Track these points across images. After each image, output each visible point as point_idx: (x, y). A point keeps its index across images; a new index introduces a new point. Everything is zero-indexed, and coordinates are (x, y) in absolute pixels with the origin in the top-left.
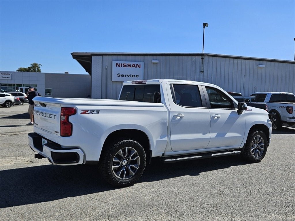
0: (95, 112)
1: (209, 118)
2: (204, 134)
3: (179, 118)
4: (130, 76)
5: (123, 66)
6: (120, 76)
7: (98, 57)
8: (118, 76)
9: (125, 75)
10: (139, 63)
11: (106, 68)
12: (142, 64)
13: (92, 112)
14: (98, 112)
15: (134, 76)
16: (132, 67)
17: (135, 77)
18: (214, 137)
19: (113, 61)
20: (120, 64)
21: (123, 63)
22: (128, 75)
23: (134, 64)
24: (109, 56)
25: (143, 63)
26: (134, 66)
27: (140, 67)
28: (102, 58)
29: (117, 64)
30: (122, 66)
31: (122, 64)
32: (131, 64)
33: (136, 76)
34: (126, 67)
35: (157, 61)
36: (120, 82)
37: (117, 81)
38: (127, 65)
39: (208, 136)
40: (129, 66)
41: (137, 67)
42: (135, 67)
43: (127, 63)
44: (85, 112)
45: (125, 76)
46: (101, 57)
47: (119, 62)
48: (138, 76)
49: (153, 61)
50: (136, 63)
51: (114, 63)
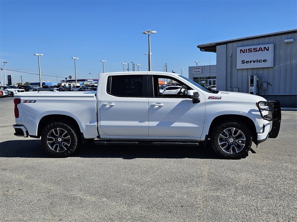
0: (33, 102)
1: (147, 107)
2: (140, 122)
3: (108, 106)
4: (256, 61)
5: (248, 51)
6: (244, 63)
7: (222, 46)
8: (242, 63)
9: (251, 61)
10: (267, 46)
11: (231, 56)
12: (271, 46)
13: (30, 102)
14: (35, 101)
15: (260, 61)
16: (258, 51)
17: (262, 62)
18: (155, 126)
19: (237, 48)
20: (244, 50)
21: (248, 48)
22: (253, 61)
23: (261, 48)
24: (234, 43)
25: (273, 44)
26: (261, 49)
27: (268, 50)
28: (227, 46)
29: (241, 50)
30: (246, 52)
31: (246, 49)
32: (257, 48)
33: (264, 61)
34: (252, 52)
35: (292, 40)
36: (246, 69)
37: (242, 69)
38: (252, 50)
39: (146, 124)
40: (255, 50)
41: (264, 51)
42: (262, 51)
43: (253, 47)
44: (26, 101)
45: (251, 63)
46: (225, 45)
47: (243, 48)
48: (266, 60)
49: (286, 41)
50: (263, 47)
51: (239, 49)
